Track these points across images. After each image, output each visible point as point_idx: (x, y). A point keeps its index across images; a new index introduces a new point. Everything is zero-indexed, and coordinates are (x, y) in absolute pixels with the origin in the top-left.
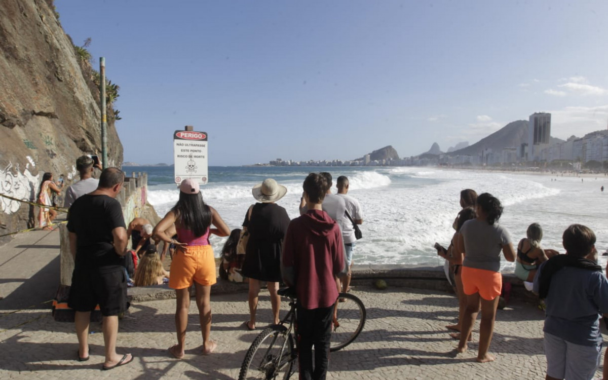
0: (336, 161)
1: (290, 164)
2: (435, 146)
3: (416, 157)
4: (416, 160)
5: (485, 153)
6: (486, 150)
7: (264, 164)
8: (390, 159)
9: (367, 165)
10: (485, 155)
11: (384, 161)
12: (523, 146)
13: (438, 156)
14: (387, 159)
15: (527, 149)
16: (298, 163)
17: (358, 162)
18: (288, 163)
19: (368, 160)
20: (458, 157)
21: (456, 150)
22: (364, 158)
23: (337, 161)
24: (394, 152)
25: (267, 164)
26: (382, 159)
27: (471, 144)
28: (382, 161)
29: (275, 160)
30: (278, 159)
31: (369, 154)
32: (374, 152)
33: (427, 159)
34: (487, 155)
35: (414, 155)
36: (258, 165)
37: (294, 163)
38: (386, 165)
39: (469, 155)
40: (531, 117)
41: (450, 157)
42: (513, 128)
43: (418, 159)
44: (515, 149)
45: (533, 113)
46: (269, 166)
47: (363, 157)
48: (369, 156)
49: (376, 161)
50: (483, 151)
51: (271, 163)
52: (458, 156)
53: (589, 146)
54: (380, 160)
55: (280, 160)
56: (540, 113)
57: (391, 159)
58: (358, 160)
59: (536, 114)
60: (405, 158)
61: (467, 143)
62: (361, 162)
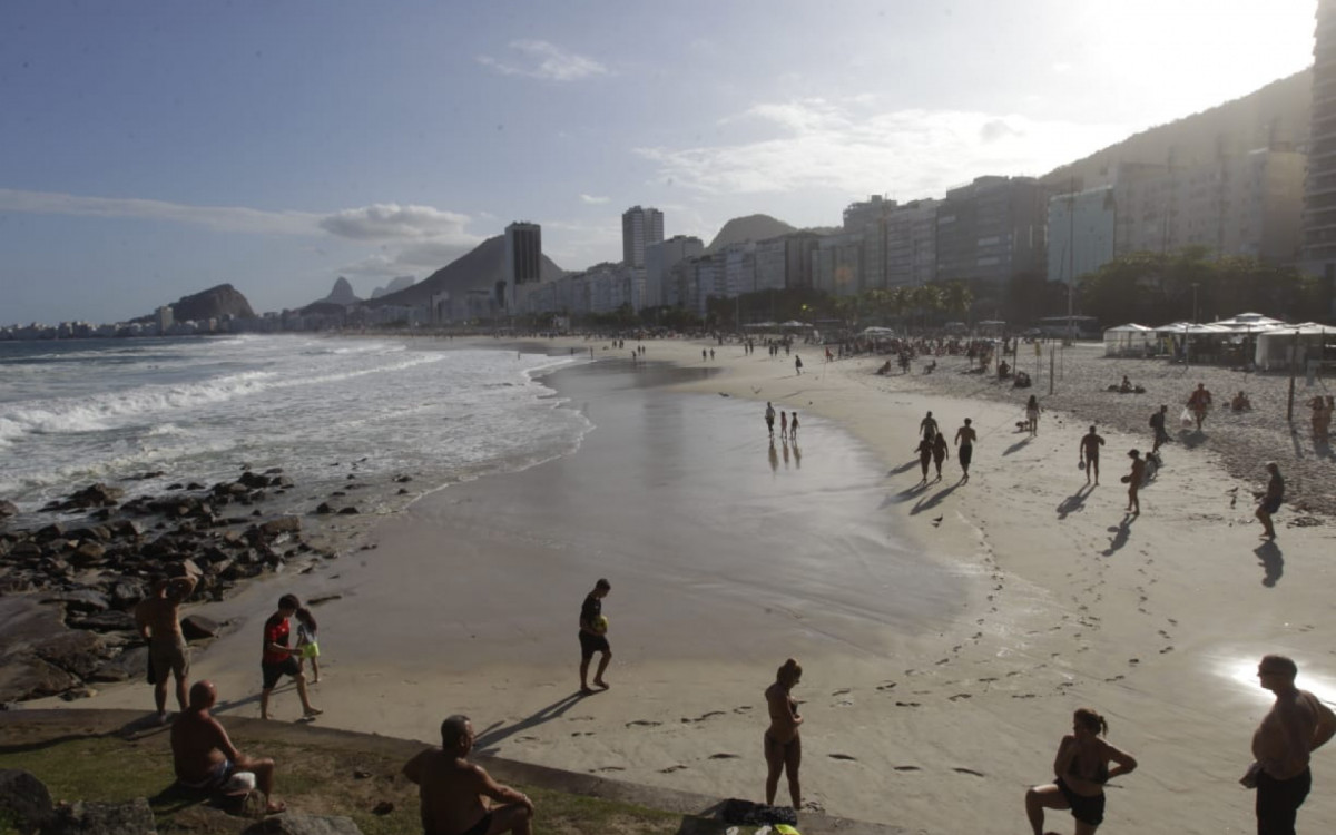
0: (69, 325)
2: (342, 286)
3: (294, 312)
4: (294, 317)
6: (439, 294)
8: (227, 318)
9: (166, 334)
10: (435, 305)
11: (213, 321)
12: (499, 286)
13: (341, 308)
14: (220, 317)
15: (507, 292)
17: (139, 326)
19: (168, 321)
21: (388, 293)
22: (157, 316)
23: (74, 324)
24: (241, 299)
26: (206, 318)
27: (417, 281)
28: (207, 322)
31: (170, 305)
32: (183, 300)
34: (440, 305)
35: (291, 308)
38: (220, 331)
39: (410, 305)
40: (507, 231)
43: (300, 315)
44: (487, 292)
45: (510, 223)
47: (152, 312)
48: (170, 309)
49: (191, 322)
50: (433, 298)
54: (203, 321)
56: (522, 224)
57: (232, 317)
58: (140, 320)
59: (515, 224)
60: (266, 314)
61: (412, 278)
62: (148, 325)
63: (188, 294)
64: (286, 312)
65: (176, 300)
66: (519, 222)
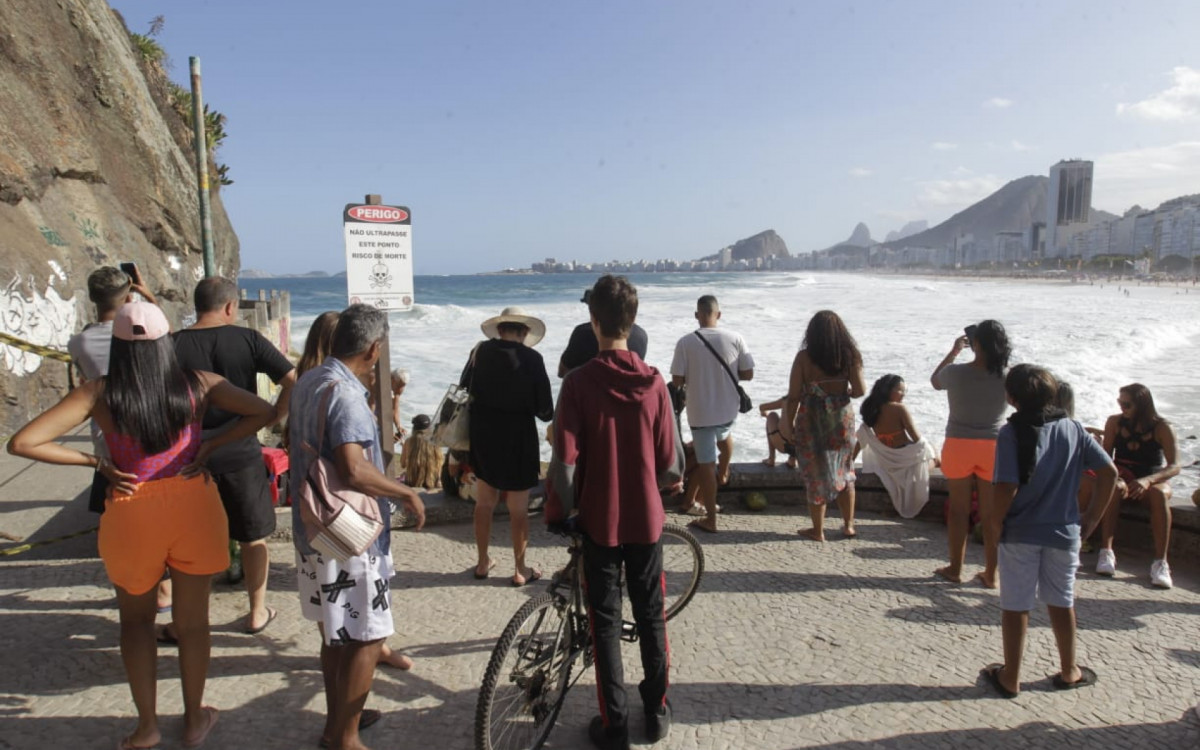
0: (663, 262)
1: (572, 268)
2: (861, 230)
3: (823, 253)
4: (822, 257)
5: (961, 242)
6: (963, 236)
7: (521, 270)
8: (771, 256)
9: (726, 270)
10: (959, 247)
11: (759, 261)
12: (1036, 228)
13: (866, 251)
14: (765, 257)
15: (1043, 234)
16: (589, 267)
17: (707, 263)
18: (568, 266)
19: (727, 259)
20: (905, 252)
21: (901, 237)
22: (719, 256)
23: (666, 261)
24: (780, 242)
25: (527, 270)
26: (755, 257)
27: (931, 225)
28: (755, 261)
29: (543, 262)
30: (548, 260)
31: (730, 247)
32: (739, 243)
33: (844, 256)
34: (965, 247)
35: (819, 249)
36: (508, 271)
37: (579, 266)
38: (763, 268)
39: (929, 248)
40: (1053, 170)
41: (889, 251)
42: (1017, 193)
43: (826, 256)
44: (1019, 235)
45: (1058, 161)
46: (530, 273)
47: (717, 252)
48: (729, 250)
49: (743, 261)
50: (956, 240)
51: (535, 267)
52: (906, 249)
53: (1166, 227)
54: (752, 260)
55: (553, 261)
56: (1072, 161)
57: (774, 256)
58: (708, 259)
59: (1063, 162)
60: (800, 255)
61: (925, 222)
62: (713, 263)
63: (742, 238)
64: (815, 253)
65: (734, 243)
66: (1067, 159)
